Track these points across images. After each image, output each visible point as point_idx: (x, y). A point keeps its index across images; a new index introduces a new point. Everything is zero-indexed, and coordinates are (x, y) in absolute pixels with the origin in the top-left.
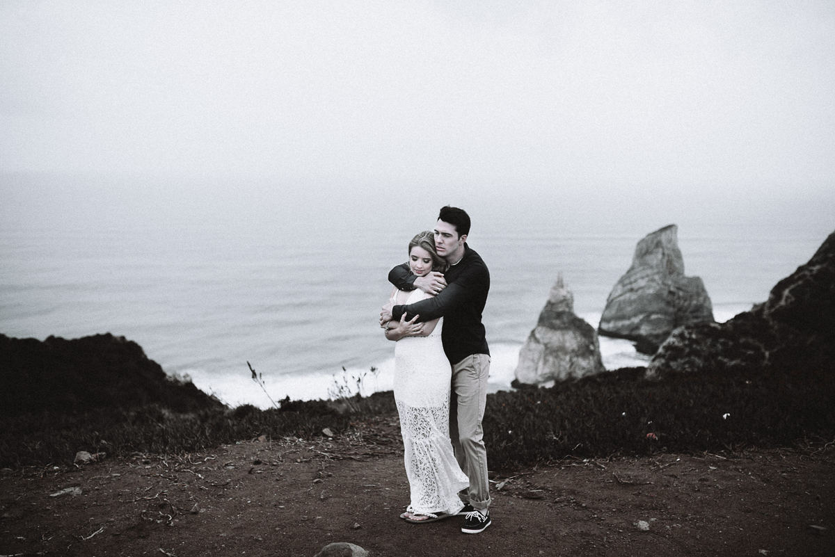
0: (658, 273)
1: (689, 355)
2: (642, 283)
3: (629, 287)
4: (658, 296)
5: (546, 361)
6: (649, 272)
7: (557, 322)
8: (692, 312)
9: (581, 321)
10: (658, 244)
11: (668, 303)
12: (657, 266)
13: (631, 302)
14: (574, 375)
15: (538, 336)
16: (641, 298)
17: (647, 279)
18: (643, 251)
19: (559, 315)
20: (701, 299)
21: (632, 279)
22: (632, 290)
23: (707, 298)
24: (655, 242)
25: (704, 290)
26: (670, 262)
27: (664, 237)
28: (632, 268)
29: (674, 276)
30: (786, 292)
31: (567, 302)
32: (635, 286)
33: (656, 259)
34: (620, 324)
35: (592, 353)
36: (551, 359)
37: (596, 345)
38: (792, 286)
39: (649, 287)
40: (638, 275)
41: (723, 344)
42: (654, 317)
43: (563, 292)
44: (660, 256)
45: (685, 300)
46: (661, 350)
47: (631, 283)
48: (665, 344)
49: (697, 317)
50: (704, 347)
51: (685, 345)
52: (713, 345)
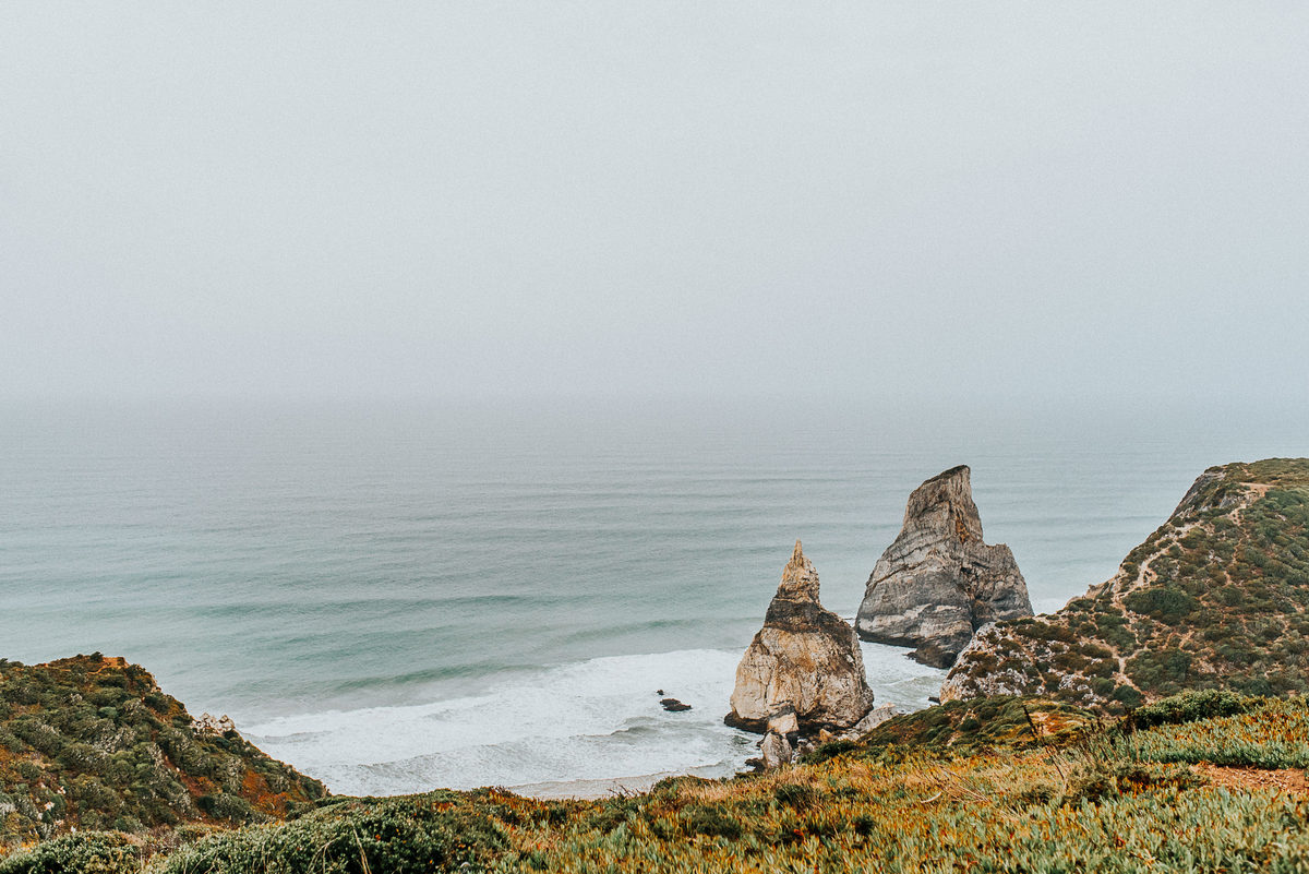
0: (944, 541)
1: (1004, 667)
2: (919, 557)
3: (901, 562)
4: (945, 576)
5: (780, 682)
6: (930, 539)
7: (796, 620)
8: (997, 600)
9: (832, 617)
10: (943, 497)
11: (961, 587)
12: (942, 530)
13: (904, 587)
14: (824, 703)
15: (766, 642)
16: (919, 580)
17: (927, 550)
18: (920, 509)
19: (798, 609)
20: (1010, 579)
21: (905, 552)
22: (905, 567)
23: (1018, 578)
24: (938, 492)
25: (1014, 566)
26: (961, 523)
27: (950, 487)
28: (905, 534)
29: (968, 546)
30: (1144, 567)
31: (810, 588)
32: (909, 561)
33: (939, 519)
34: (888, 621)
35: (850, 667)
36: (788, 678)
37: (856, 654)
38: (1153, 557)
39: (931, 563)
40: (914, 545)
41: (1055, 649)
42: (940, 608)
43: (803, 573)
44: (946, 515)
45: (987, 582)
46: (961, 661)
47: (903, 557)
48: (967, 650)
49: (1004, 608)
50: (1028, 654)
51: (998, 652)
52: (1040, 652)
